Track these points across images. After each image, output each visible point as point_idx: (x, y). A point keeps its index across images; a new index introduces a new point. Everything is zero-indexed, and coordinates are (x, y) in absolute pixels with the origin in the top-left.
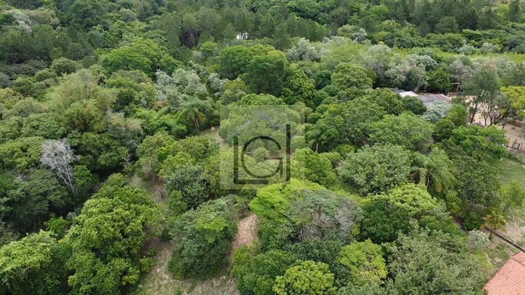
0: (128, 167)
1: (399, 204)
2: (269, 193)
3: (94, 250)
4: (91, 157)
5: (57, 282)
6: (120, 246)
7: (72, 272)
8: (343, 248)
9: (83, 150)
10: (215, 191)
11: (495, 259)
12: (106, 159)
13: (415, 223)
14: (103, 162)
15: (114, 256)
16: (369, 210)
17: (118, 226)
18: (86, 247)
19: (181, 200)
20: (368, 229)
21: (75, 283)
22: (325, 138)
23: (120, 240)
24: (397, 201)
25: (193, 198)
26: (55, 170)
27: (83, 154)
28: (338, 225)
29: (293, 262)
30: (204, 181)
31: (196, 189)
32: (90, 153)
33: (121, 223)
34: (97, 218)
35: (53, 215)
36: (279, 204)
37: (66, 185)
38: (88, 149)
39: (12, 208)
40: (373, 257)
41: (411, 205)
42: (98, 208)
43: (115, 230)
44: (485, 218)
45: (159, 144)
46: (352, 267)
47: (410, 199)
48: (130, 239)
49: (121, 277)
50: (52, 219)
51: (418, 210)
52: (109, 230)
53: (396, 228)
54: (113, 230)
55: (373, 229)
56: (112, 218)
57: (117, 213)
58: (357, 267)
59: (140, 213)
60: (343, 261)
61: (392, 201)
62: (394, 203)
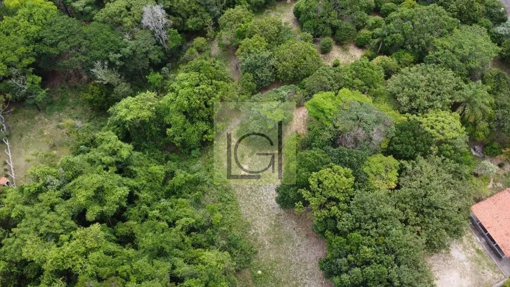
0: (210, 31)
1: (428, 129)
2: (322, 99)
3: (185, 113)
4: (180, 19)
5: (158, 129)
6: (203, 114)
7: (169, 126)
8: (369, 158)
9: (174, 11)
10: (281, 76)
11: (497, 184)
12: (193, 24)
13: (434, 149)
14: (190, 26)
15: (198, 119)
16: (402, 128)
17: (203, 98)
18: (179, 111)
19: (252, 81)
20: (394, 145)
21: (171, 135)
22: (390, 40)
23: (203, 109)
24: (428, 126)
25: (262, 81)
26: (153, 32)
27: (175, 15)
28: (371, 139)
29: (328, 163)
30: (273, 67)
31: (265, 74)
32: (180, 16)
33: (205, 97)
34: (188, 90)
35: (152, 70)
36: (328, 111)
37: (161, 45)
38: (179, 12)
39: (123, 63)
40: (390, 170)
41: (438, 132)
42: (188, 81)
43: (201, 102)
44: (503, 151)
45: (239, 19)
46: (370, 175)
47: (438, 127)
48: (210, 109)
49: (203, 135)
50: (151, 73)
51: (442, 138)
52: (197, 102)
53: (417, 150)
54: (198, 102)
55: (398, 147)
56: (199, 92)
57: (203, 89)
58: (375, 175)
59: (219, 88)
60: (366, 169)
61: (424, 125)
62: (424, 127)
